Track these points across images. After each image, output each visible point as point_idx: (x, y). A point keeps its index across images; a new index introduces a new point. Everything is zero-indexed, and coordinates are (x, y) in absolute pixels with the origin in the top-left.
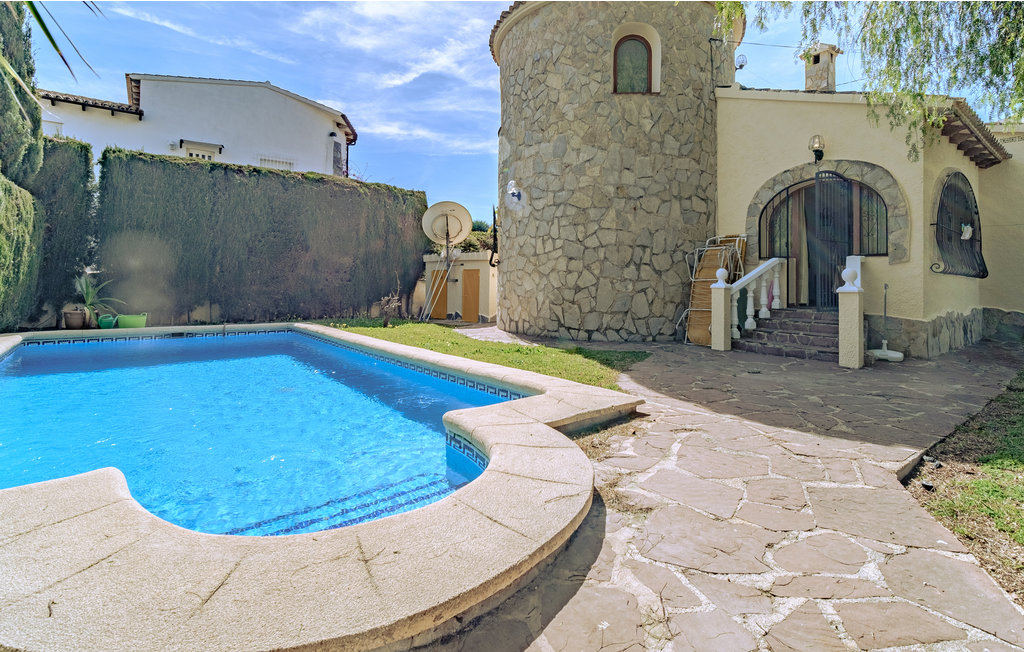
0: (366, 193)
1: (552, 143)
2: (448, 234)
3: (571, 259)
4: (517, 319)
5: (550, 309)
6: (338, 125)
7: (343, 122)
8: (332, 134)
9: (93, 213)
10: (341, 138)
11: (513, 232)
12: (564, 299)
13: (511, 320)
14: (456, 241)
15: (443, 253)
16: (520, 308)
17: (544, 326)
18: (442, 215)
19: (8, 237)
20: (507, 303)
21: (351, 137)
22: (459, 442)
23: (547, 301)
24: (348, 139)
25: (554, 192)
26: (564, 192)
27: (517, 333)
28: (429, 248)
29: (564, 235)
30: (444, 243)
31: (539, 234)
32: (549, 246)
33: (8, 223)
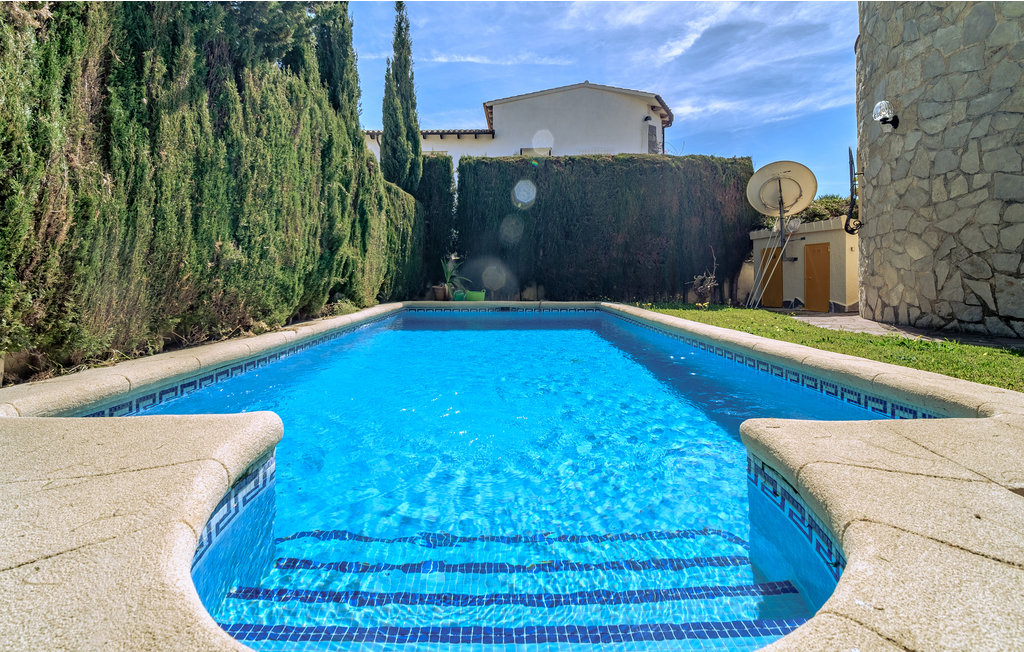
0: (678, 168)
1: (960, 24)
2: (781, 203)
3: (1010, 202)
4: (895, 303)
5: (964, 286)
6: (653, 108)
7: (658, 104)
8: (647, 119)
9: (454, 210)
10: (656, 121)
11: (887, 175)
12: (994, 270)
13: (884, 305)
14: (793, 211)
15: (776, 227)
16: (901, 288)
17: (951, 314)
18: (773, 179)
19: (397, 229)
20: (878, 282)
21: (667, 119)
22: (773, 483)
23: (957, 275)
24: (663, 122)
25: (968, 100)
26: (990, 96)
27: (897, 324)
28: (756, 221)
29: (991, 163)
30: (777, 214)
31: (936, 171)
32: (958, 187)
33: (396, 218)
